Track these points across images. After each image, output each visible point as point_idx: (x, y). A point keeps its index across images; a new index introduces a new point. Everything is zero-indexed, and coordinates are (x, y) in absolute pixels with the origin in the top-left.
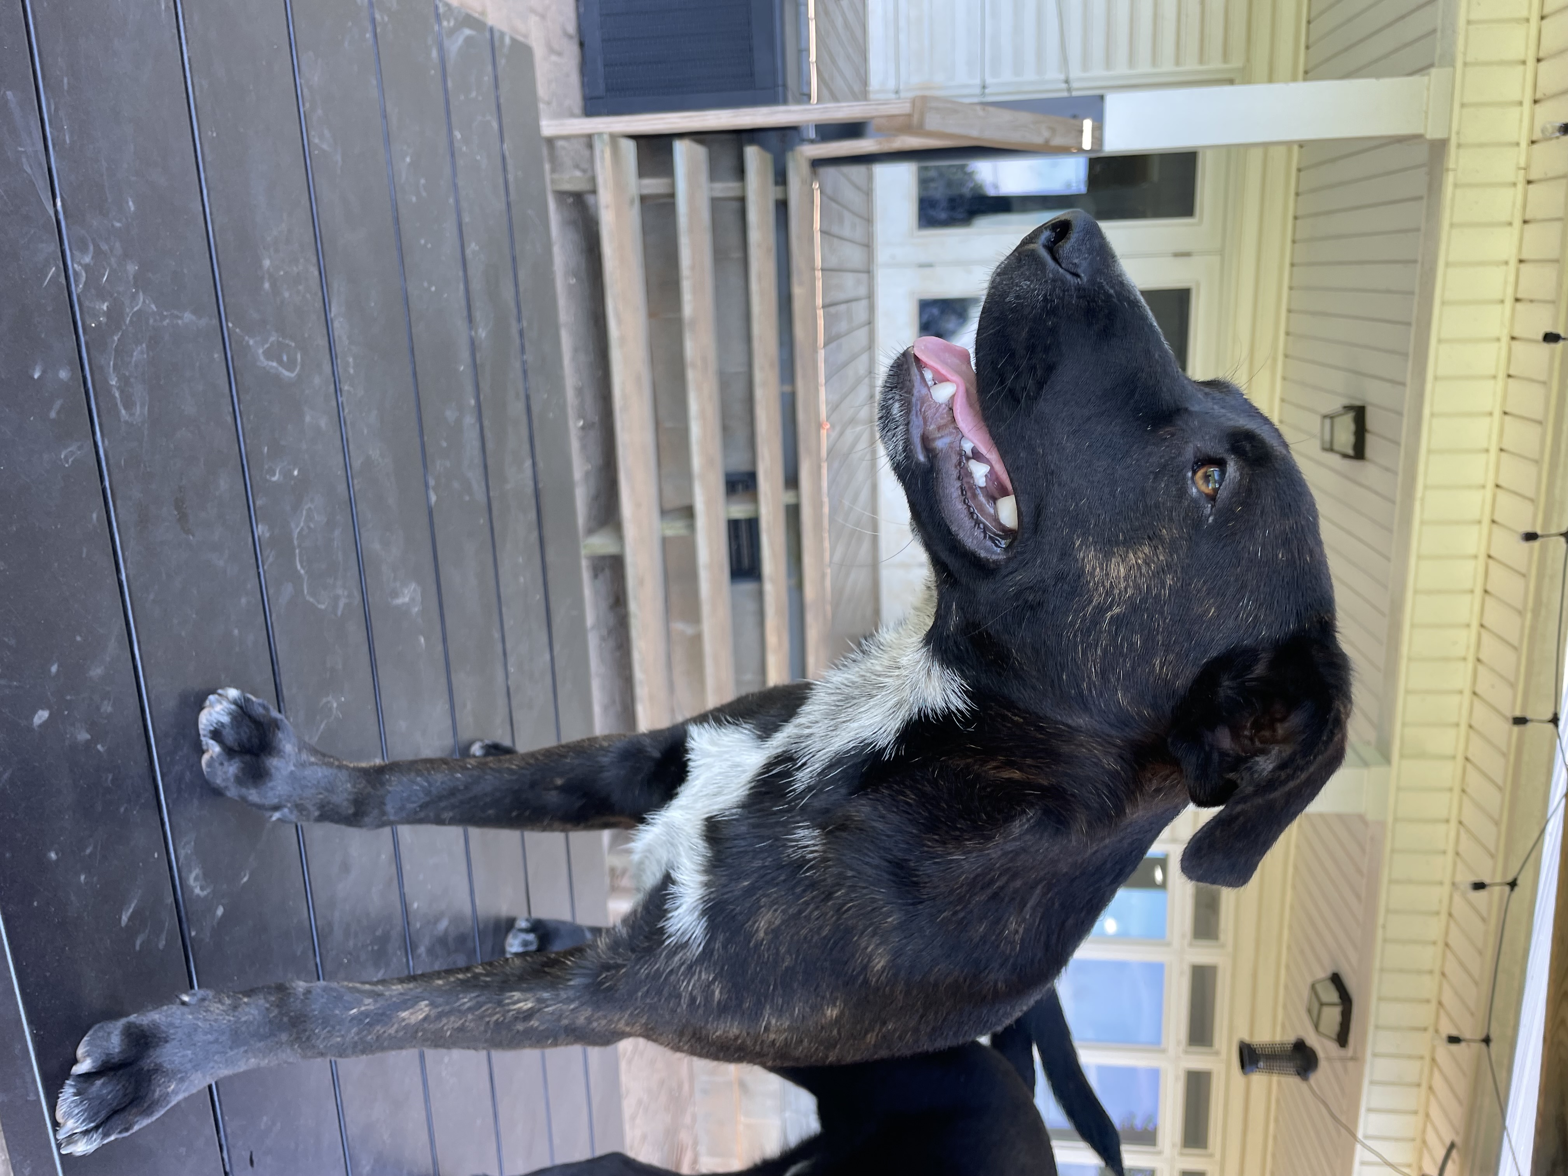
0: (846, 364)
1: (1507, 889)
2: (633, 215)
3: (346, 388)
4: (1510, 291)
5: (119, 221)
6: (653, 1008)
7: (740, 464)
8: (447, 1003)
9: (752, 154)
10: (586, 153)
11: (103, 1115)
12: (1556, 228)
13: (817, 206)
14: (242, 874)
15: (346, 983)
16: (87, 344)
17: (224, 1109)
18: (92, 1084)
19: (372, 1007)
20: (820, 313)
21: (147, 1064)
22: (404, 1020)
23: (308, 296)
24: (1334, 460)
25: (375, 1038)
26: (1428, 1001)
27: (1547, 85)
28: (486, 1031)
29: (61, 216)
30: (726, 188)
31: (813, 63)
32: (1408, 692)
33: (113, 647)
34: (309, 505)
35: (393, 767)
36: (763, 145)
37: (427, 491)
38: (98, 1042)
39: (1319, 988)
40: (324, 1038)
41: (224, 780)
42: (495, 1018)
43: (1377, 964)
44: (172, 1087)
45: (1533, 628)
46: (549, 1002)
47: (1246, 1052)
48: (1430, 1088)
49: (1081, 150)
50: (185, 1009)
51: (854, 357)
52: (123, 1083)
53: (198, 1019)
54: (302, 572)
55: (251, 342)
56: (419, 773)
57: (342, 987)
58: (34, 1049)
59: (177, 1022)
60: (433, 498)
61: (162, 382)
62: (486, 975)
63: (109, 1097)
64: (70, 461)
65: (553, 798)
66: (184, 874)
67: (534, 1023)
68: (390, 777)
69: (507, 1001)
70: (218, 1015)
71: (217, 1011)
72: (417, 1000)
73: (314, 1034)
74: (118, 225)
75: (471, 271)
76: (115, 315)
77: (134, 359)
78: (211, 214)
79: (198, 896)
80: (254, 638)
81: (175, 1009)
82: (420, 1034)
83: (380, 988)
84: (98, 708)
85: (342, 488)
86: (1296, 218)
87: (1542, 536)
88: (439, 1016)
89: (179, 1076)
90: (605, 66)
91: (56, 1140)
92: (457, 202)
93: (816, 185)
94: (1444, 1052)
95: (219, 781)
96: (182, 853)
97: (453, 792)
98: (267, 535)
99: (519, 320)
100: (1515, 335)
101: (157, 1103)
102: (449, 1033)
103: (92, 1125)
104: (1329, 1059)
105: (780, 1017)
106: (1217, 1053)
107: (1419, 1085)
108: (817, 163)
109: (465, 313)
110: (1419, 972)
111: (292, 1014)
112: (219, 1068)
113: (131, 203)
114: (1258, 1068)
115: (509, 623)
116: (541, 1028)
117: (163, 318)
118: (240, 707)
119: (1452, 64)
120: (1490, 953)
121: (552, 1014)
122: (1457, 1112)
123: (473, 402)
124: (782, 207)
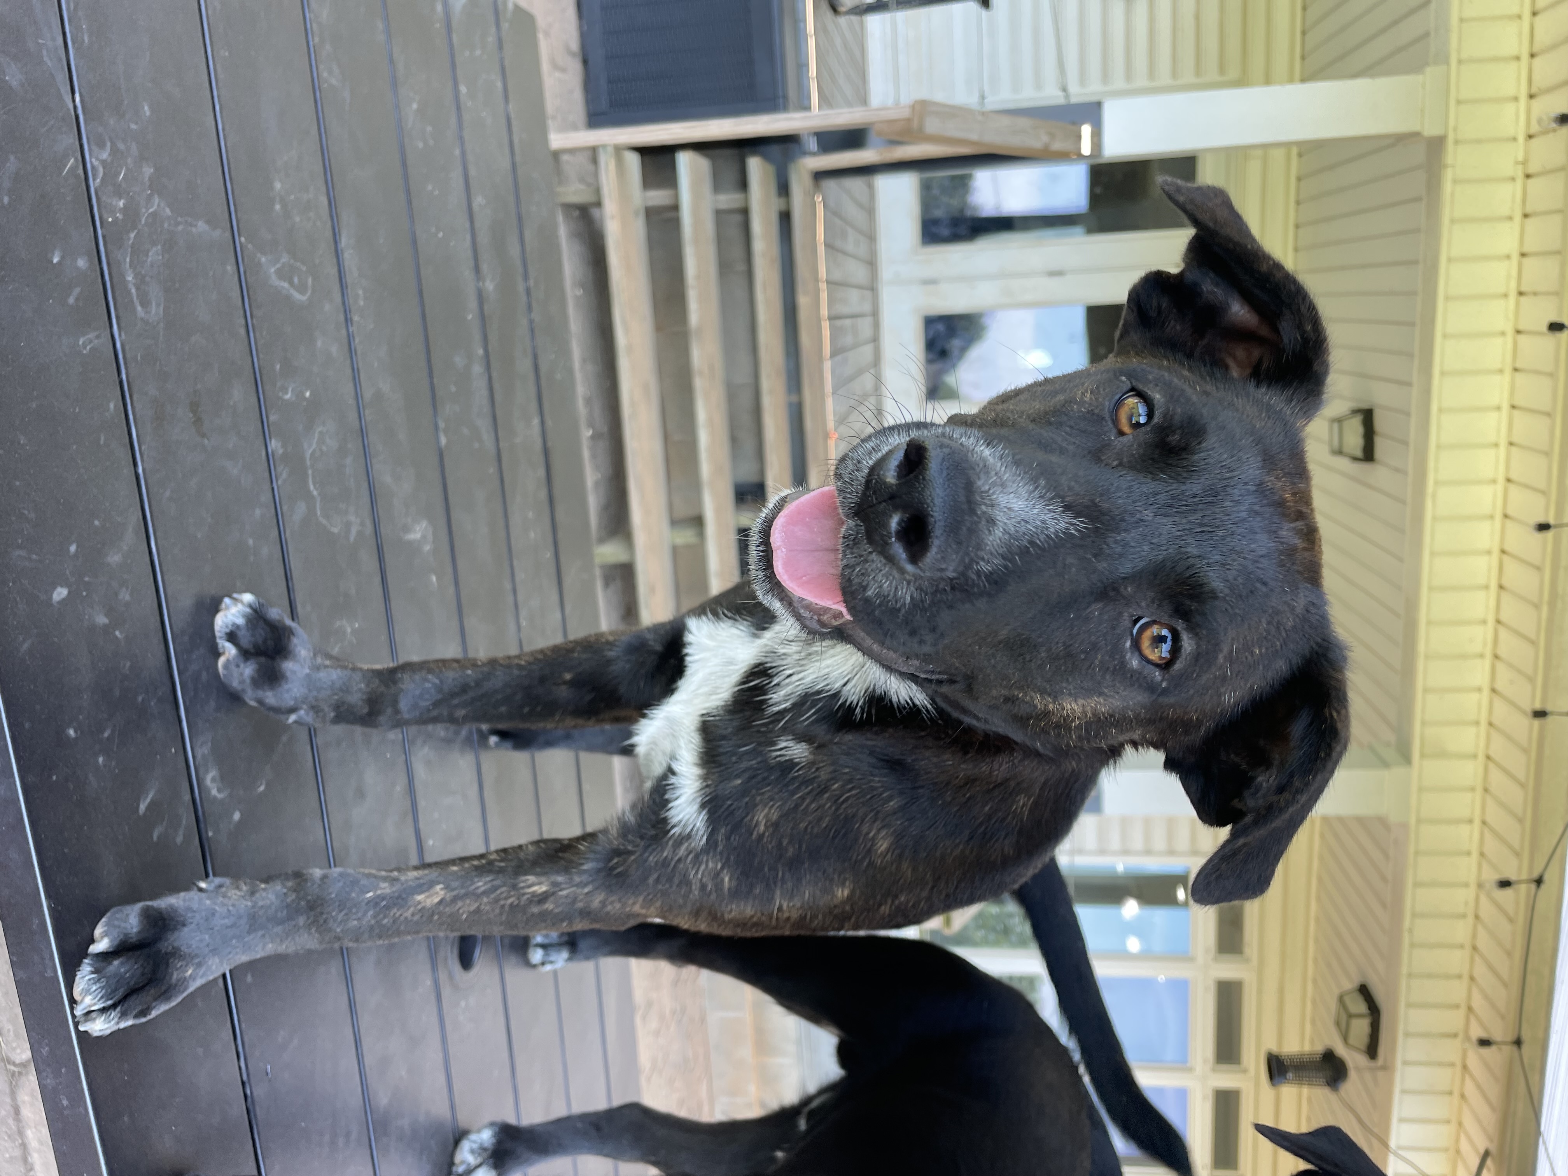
0: (851, 379)
1: (1533, 886)
2: (639, 226)
3: (356, 318)
4: (1513, 285)
5: (136, 123)
6: (665, 894)
7: (748, 475)
8: (462, 887)
9: (755, 165)
10: (591, 167)
11: (120, 993)
12: (1556, 220)
13: (820, 220)
14: (259, 783)
15: (362, 870)
16: (104, 237)
17: (241, 1016)
18: (110, 963)
19: (388, 891)
20: (826, 325)
21: (164, 946)
22: (419, 903)
23: (318, 223)
24: (1344, 463)
25: (391, 921)
26: (1457, 1006)
27: (1540, 81)
28: (501, 914)
29: (80, 111)
30: (729, 199)
31: (813, 79)
32: (1426, 690)
33: (131, 537)
34: (320, 429)
35: (408, 667)
36: (766, 157)
37: (437, 433)
38: (116, 923)
39: (1347, 1000)
40: (341, 921)
41: (240, 683)
42: (510, 901)
43: (1404, 970)
44: (190, 972)
45: (1550, 620)
46: (563, 886)
47: (1274, 1064)
48: (1463, 1096)
49: (1080, 156)
50: (203, 895)
51: (860, 372)
52: (142, 962)
53: (216, 904)
54: (315, 493)
55: (263, 260)
56: (430, 671)
57: (359, 873)
58: (52, 923)
59: (195, 906)
60: (443, 441)
61: (177, 285)
62: (501, 861)
63: (128, 975)
64: (88, 348)
65: (563, 693)
66: (201, 774)
67: (549, 906)
68: (402, 676)
69: (522, 885)
70: (235, 900)
71: (234, 897)
72: (431, 884)
73: (332, 916)
74: (133, 126)
75: (477, 225)
76: (131, 213)
77: (149, 259)
78: (224, 130)
79: (215, 797)
80: (268, 550)
81: (193, 894)
82: (436, 917)
83: (396, 874)
84: (116, 594)
85: (352, 416)
86: (1297, 226)
87: (1556, 526)
88: (455, 899)
89: (197, 961)
90: (610, 82)
91: (74, 1016)
92: (463, 153)
93: (818, 198)
94: (1475, 1057)
95: (235, 684)
96: (199, 752)
97: (464, 689)
98: (281, 451)
99: (526, 277)
100: (1521, 328)
101: (175, 988)
102: (464, 916)
103: (110, 1003)
104: (1358, 1069)
105: (791, 898)
106: (1245, 1071)
107: (1450, 1093)
108: (820, 176)
109: (472, 263)
110: (1447, 977)
111: (309, 898)
112: (237, 953)
113: (146, 108)
114: (1286, 1079)
115: (520, 576)
116: (557, 911)
117: (177, 224)
118: (255, 610)
119: (1447, 62)
120: (1518, 954)
121: (567, 897)
122: (1490, 1118)
123: (481, 352)
124: (785, 218)
